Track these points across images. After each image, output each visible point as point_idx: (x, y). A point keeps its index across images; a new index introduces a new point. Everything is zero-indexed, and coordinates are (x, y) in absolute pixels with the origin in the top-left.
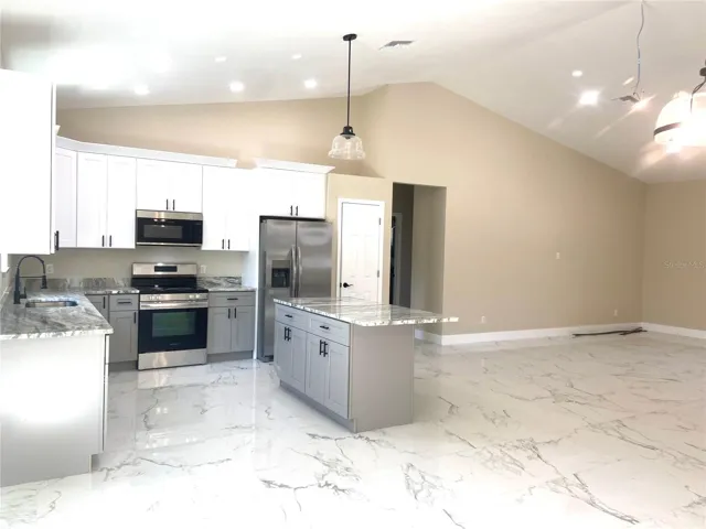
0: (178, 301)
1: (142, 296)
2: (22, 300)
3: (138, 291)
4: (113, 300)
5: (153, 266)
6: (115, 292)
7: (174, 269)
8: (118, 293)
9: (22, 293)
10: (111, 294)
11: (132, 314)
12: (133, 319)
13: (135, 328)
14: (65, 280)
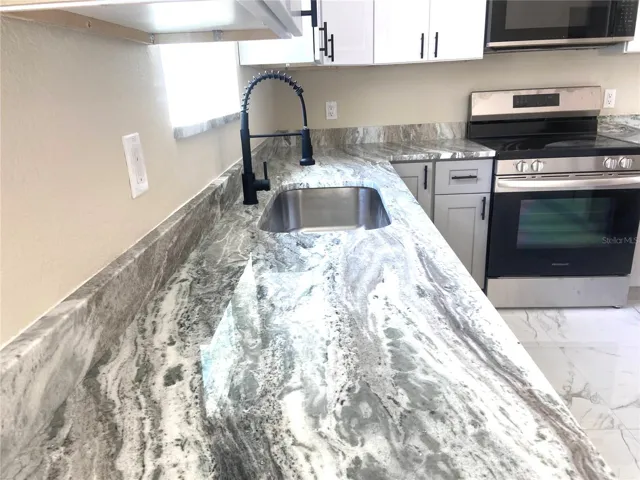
0: (579, 174)
1: (501, 163)
2: (261, 195)
3: (492, 153)
4: (443, 173)
5: (511, 95)
6: (446, 155)
7: (553, 100)
8: (453, 159)
9: (260, 177)
10: (438, 159)
11: (476, 201)
12: (479, 211)
13: (482, 227)
14: (355, 130)
